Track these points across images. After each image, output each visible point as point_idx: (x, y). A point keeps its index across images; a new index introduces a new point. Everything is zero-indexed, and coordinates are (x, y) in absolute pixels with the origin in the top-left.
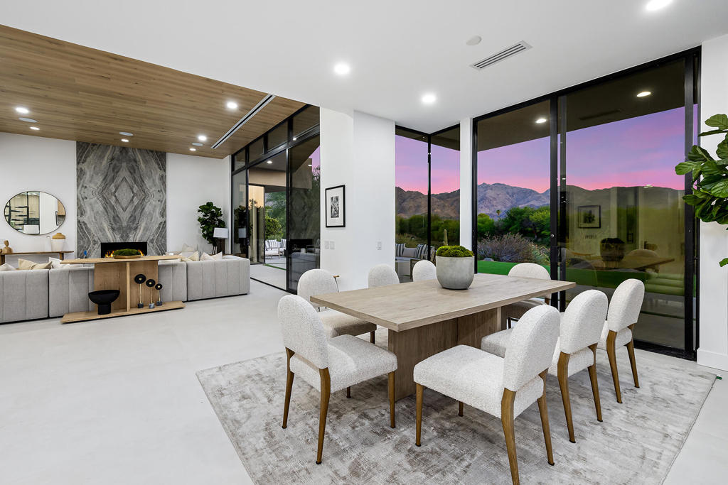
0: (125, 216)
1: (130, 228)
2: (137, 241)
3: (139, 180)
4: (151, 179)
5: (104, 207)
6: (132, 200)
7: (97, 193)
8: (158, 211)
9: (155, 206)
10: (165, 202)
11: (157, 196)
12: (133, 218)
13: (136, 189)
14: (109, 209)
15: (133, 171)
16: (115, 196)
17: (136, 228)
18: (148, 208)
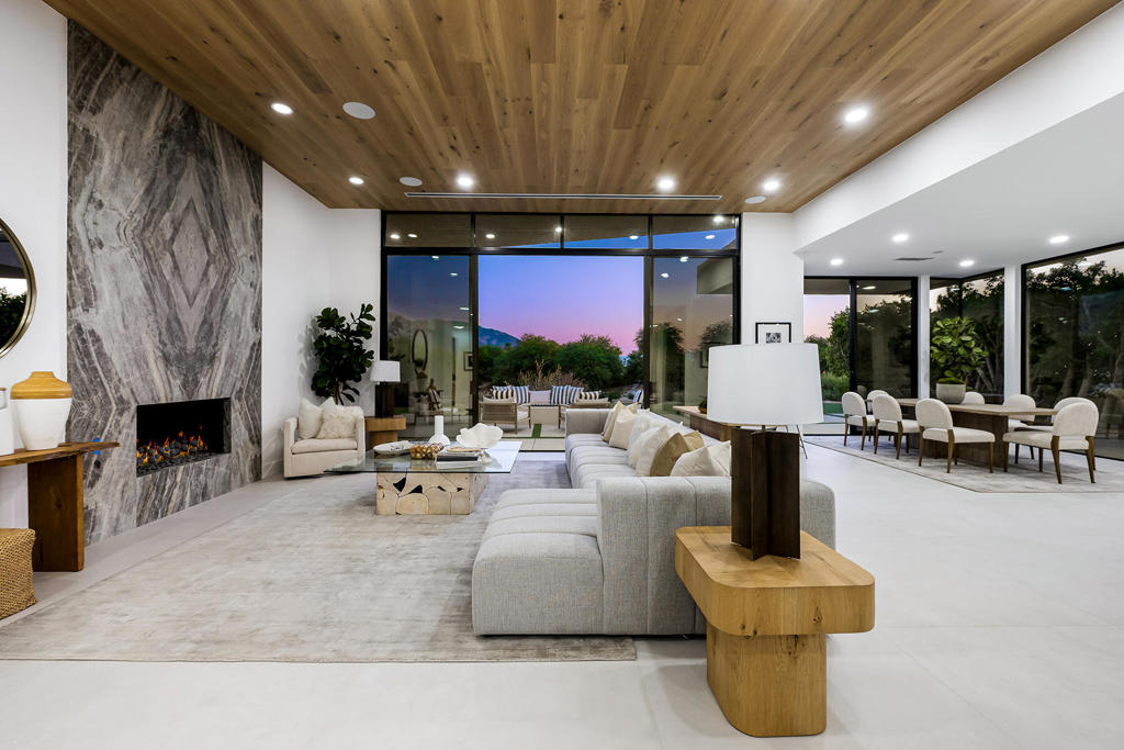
0: (191, 319)
1: (201, 358)
2: (213, 397)
3: (219, 217)
4: (240, 222)
5: (147, 287)
6: (205, 274)
7: (128, 232)
8: (249, 312)
9: (245, 299)
10: (261, 288)
11: (249, 268)
12: (209, 330)
13: (213, 240)
14: (159, 295)
15: (209, 188)
16: (173, 255)
17: (213, 358)
18: (233, 305)
